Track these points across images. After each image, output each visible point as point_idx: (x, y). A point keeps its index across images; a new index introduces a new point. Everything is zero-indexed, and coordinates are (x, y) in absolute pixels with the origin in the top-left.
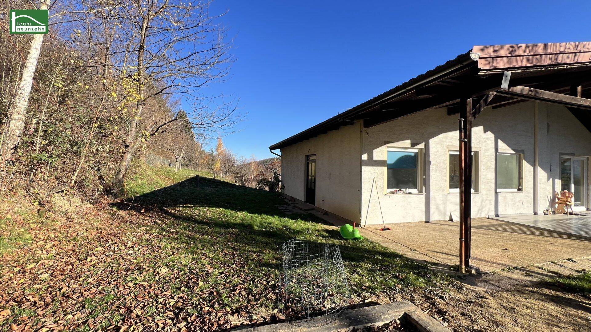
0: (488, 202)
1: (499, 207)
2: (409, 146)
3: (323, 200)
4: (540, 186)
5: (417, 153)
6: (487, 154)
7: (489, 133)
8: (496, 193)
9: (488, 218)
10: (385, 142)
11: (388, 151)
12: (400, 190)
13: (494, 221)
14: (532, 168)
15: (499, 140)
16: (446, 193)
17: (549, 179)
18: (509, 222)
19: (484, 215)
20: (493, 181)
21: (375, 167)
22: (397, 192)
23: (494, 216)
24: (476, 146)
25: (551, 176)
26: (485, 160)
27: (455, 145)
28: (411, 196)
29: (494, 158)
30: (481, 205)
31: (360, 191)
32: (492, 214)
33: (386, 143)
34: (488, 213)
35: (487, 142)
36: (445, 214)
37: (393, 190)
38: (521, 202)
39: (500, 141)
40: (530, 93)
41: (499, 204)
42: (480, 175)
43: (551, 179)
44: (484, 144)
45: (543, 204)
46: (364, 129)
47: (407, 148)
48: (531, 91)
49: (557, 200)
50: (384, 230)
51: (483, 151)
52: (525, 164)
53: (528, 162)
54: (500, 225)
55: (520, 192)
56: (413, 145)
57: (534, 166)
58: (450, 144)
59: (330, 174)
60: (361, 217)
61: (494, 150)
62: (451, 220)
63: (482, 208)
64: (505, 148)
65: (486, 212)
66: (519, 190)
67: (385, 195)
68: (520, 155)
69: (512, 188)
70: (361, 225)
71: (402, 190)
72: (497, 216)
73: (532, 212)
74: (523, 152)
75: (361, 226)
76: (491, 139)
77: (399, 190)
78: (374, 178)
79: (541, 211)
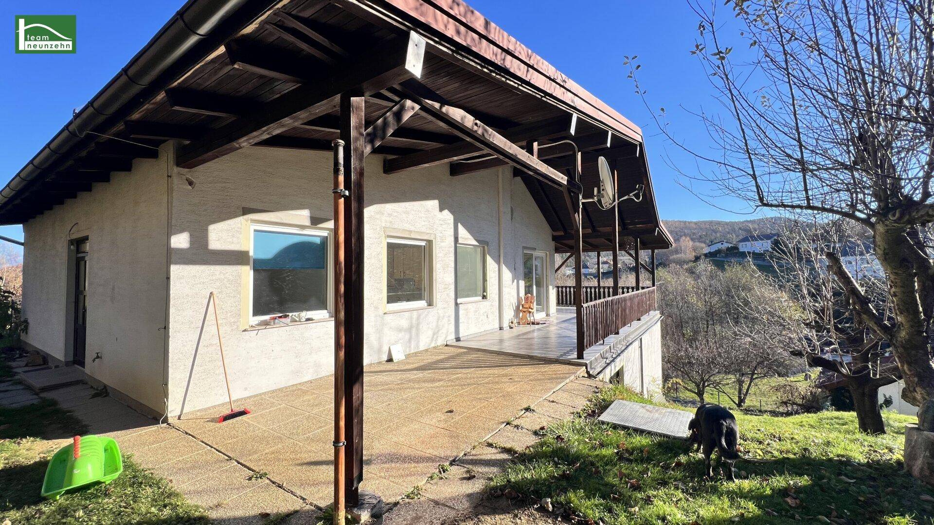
0: (446, 319)
1: (460, 325)
2: (307, 223)
3: (98, 357)
4: (505, 290)
5: (327, 237)
6: (443, 244)
7: (446, 212)
8: (457, 304)
9: (447, 345)
10: (243, 208)
11: (255, 231)
12: (286, 316)
13: (452, 349)
14: (497, 266)
15: (459, 224)
16: (381, 312)
17: (513, 281)
18: (470, 348)
19: (440, 342)
20: (453, 287)
21: (212, 268)
22: (276, 321)
23: (455, 340)
24: (428, 232)
25: (515, 277)
26: (440, 255)
27: (396, 227)
28: (310, 325)
29: (453, 251)
30: (437, 326)
31: (166, 328)
32: (452, 337)
33: (246, 211)
34: (446, 338)
35: (444, 226)
36: (380, 350)
37: (267, 317)
38: (485, 315)
39: (460, 226)
40: (475, 128)
41: (460, 321)
42: (434, 279)
43: (515, 281)
44: (440, 229)
45: (509, 314)
46: (176, 169)
47: (303, 227)
48: (476, 124)
49: (521, 308)
50: (226, 418)
51: (438, 239)
52: (489, 260)
53: (493, 258)
54: (458, 355)
55: (485, 300)
56: (315, 221)
57: (499, 263)
58: (388, 225)
59: (113, 289)
60: (166, 395)
61: (453, 239)
62: (390, 360)
63: (438, 331)
64: (466, 237)
65: (444, 336)
66: (484, 297)
67: (245, 331)
68: (484, 247)
69: (476, 296)
70: (167, 418)
71: (290, 314)
72: (458, 339)
73: (497, 326)
74: (487, 243)
75: (165, 421)
76: (449, 222)
77: (280, 317)
78: (211, 293)
79: (506, 325)
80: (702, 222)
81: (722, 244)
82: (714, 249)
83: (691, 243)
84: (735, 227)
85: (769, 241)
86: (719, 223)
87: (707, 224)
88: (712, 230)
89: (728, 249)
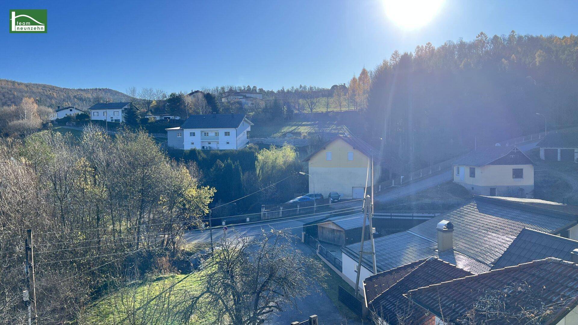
80: (34, 85)
81: (71, 110)
82: (62, 115)
83: (36, 106)
84: (70, 94)
85: (120, 111)
86: (53, 88)
87: (40, 88)
88: (46, 96)
89: (78, 116)
